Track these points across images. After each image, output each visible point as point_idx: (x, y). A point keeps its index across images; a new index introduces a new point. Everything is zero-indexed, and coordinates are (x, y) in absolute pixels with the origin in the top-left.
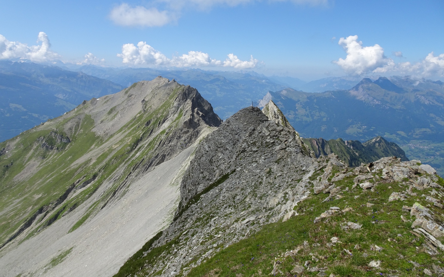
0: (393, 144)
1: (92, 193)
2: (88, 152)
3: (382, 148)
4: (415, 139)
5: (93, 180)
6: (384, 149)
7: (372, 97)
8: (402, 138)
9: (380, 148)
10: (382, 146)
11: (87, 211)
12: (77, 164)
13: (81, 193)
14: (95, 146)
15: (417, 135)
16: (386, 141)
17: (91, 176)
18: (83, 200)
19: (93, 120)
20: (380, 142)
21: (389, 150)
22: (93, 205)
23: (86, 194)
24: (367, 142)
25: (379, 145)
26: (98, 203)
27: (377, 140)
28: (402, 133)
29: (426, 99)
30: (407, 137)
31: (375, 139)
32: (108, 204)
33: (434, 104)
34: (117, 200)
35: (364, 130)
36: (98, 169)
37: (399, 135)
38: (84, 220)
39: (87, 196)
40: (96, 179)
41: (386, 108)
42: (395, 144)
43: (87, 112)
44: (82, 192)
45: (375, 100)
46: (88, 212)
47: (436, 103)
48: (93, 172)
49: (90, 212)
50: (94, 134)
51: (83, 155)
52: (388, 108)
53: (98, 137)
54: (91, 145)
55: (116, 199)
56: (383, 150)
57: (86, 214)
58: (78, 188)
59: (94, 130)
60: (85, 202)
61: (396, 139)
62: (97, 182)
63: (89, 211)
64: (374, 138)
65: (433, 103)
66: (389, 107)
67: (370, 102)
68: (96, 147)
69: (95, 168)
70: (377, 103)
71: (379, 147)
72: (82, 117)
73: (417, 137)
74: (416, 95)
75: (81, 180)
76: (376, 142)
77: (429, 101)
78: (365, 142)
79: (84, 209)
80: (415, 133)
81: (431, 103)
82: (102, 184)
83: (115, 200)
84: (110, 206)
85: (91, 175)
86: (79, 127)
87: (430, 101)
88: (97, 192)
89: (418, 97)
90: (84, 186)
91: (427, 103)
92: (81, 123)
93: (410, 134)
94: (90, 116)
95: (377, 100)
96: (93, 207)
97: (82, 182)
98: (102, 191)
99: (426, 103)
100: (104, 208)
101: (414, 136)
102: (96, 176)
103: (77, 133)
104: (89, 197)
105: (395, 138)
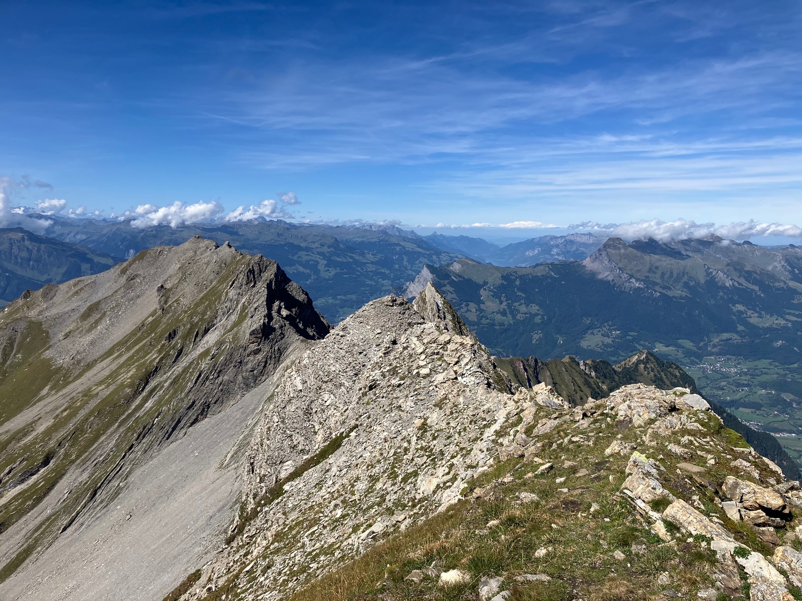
0: (670, 364)
1: (40, 497)
2: (35, 404)
3: (652, 374)
4: (712, 354)
5: (43, 466)
6: (655, 376)
7: (627, 274)
8: (688, 353)
9: (648, 373)
10: (650, 369)
11: (30, 538)
12: (7, 432)
13: (15, 498)
14: (51, 389)
15: (714, 346)
16: (657, 359)
17: (41, 458)
18: (22, 512)
19: (48, 333)
20: (646, 362)
21: (664, 377)
22: (43, 523)
23: (29, 498)
24: (623, 363)
25: (645, 368)
26: (55, 519)
27: (642, 358)
28: (688, 344)
29: (728, 277)
30: (696, 350)
31: (637, 357)
32: (80, 520)
33: (742, 285)
34: (99, 508)
35: (616, 338)
36: (55, 440)
37: (683, 347)
39: (30, 503)
40: (51, 464)
41: (655, 295)
42: (675, 365)
43: (33, 314)
44: (16, 496)
45: (633, 280)
46: (30, 540)
47: (745, 284)
48: (44, 448)
49: (37, 540)
50: (47, 363)
51: (21, 411)
52: (658, 294)
53: (59, 369)
54: (42, 389)
55: (98, 506)
56: (653, 378)
57: (25, 546)
58: (8, 487)
59: (48, 354)
60: (23, 519)
61: (676, 355)
62: (53, 470)
63: (34, 537)
64: (635, 355)
65: (739, 284)
66: (660, 292)
67: (623, 284)
68: (53, 392)
69: (50, 439)
70: (637, 285)
71: (646, 372)
72: (22, 325)
73: (715, 350)
74: (708, 268)
75: (14, 468)
76: (639, 362)
77: (731, 280)
78: (619, 363)
79: (19, 537)
80: (712, 343)
81: (736, 283)
82: (64, 474)
83: (95, 508)
84: (82, 524)
85: (39, 455)
86: (13, 349)
87: (735, 281)
88: (53, 493)
89: (712, 272)
90: (22, 481)
91: (729, 283)
92: (17, 341)
93: (702, 344)
94: (41, 324)
95: (637, 280)
96: (44, 527)
97: (19, 472)
98: (65, 492)
99: (727, 285)
100: (69, 530)
101: (709, 349)
102: (52, 458)
103: (9, 362)
104: (33, 506)
105: (676, 352)
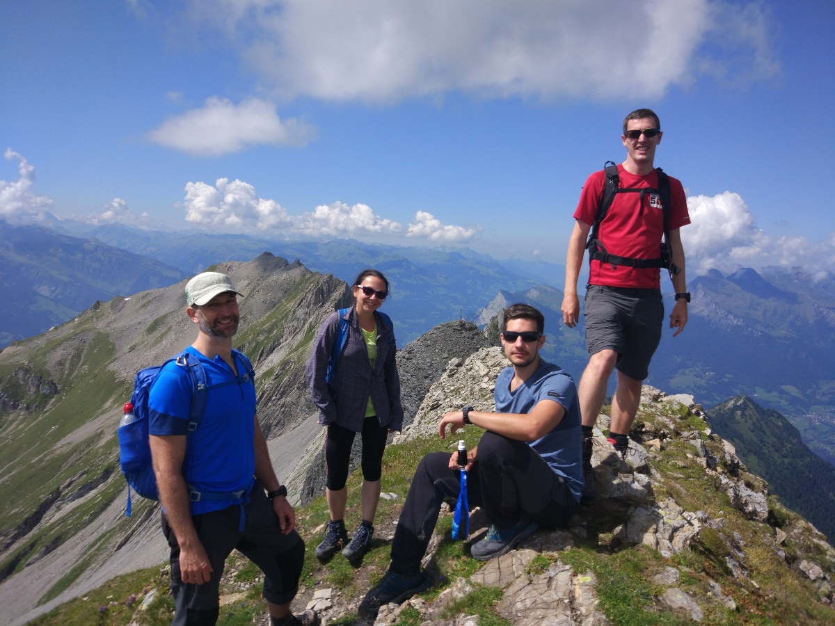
0: (772, 412)
1: (97, 512)
2: (97, 417)
3: (750, 422)
4: (820, 403)
5: (102, 480)
6: (754, 424)
7: (724, 309)
8: (793, 401)
9: (746, 422)
10: (748, 416)
11: (85, 553)
12: (69, 443)
13: (73, 512)
14: (114, 402)
15: (824, 394)
16: (757, 406)
17: (100, 472)
18: (77, 528)
19: (114, 345)
20: (744, 408)
21: (764, 426)
22: (99, 539)
23: (84, 513)
24: (717, 408)
25: (743, 415)
26: (110, 536)
27: (738, 404)
28: (792, 390)
30: (802, 398)
31: (733, 402)
32: (134, 539)
34: (154, 527)
35: (710, 380)
36: (115, 455)
37: (786, 394)
38: (77, 576)
39: (86, 518)
40: (110, 480)
41: (755, 334)
42: (777, 413)
43: (100, 326)
44: (75, 509)
45: (731, 317)
46: (86, 556)
48: (103, 462)
49: (91, 557)
50: (112, 375)
51: (84, 423)
52: (760, 334)
53: (123, 382)
54: (104, 401)
55: (153, 525)
56: (752, 427)
57: (80, 561)
58: (67, 500)
59: (113, 367)
60: (80, 534)
61: (780, 402)
62: (112, 485)
63: (89, 553)
64: (731, 399)
66: (761, 331)
67: (720, 320)
68: (116, 405)
69: (110, 454)
70: (735, 322)
71: (743, 420)
72: (91, 336)
73: (824, 399)
74: (818, 307)
75: (74, 481)
76: (736, 408)
78: (713, 408)
79: (77, 550)
80: (821, 391)
82: (122, 490)
83: (150, 528)
84: (137, 543)
85: (99, 469)
86: (80, 359)
88: (110, 508)
89: (822, 312)
90: (81, 496)
92: (85, 351)
93: (808, 392)
94: (108, 335)
95: (735, 316)
96: (99, 544)
97: (77, 485)
98: (122, 509)
100: (124, 548)
101: (818, 397)
102: (111, 473)
103: (75, 373)
104: (91, 521)
105: (779, 400)
